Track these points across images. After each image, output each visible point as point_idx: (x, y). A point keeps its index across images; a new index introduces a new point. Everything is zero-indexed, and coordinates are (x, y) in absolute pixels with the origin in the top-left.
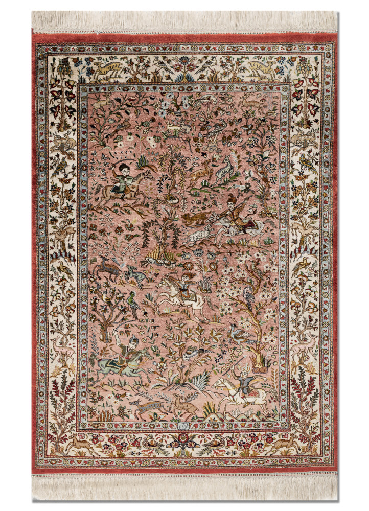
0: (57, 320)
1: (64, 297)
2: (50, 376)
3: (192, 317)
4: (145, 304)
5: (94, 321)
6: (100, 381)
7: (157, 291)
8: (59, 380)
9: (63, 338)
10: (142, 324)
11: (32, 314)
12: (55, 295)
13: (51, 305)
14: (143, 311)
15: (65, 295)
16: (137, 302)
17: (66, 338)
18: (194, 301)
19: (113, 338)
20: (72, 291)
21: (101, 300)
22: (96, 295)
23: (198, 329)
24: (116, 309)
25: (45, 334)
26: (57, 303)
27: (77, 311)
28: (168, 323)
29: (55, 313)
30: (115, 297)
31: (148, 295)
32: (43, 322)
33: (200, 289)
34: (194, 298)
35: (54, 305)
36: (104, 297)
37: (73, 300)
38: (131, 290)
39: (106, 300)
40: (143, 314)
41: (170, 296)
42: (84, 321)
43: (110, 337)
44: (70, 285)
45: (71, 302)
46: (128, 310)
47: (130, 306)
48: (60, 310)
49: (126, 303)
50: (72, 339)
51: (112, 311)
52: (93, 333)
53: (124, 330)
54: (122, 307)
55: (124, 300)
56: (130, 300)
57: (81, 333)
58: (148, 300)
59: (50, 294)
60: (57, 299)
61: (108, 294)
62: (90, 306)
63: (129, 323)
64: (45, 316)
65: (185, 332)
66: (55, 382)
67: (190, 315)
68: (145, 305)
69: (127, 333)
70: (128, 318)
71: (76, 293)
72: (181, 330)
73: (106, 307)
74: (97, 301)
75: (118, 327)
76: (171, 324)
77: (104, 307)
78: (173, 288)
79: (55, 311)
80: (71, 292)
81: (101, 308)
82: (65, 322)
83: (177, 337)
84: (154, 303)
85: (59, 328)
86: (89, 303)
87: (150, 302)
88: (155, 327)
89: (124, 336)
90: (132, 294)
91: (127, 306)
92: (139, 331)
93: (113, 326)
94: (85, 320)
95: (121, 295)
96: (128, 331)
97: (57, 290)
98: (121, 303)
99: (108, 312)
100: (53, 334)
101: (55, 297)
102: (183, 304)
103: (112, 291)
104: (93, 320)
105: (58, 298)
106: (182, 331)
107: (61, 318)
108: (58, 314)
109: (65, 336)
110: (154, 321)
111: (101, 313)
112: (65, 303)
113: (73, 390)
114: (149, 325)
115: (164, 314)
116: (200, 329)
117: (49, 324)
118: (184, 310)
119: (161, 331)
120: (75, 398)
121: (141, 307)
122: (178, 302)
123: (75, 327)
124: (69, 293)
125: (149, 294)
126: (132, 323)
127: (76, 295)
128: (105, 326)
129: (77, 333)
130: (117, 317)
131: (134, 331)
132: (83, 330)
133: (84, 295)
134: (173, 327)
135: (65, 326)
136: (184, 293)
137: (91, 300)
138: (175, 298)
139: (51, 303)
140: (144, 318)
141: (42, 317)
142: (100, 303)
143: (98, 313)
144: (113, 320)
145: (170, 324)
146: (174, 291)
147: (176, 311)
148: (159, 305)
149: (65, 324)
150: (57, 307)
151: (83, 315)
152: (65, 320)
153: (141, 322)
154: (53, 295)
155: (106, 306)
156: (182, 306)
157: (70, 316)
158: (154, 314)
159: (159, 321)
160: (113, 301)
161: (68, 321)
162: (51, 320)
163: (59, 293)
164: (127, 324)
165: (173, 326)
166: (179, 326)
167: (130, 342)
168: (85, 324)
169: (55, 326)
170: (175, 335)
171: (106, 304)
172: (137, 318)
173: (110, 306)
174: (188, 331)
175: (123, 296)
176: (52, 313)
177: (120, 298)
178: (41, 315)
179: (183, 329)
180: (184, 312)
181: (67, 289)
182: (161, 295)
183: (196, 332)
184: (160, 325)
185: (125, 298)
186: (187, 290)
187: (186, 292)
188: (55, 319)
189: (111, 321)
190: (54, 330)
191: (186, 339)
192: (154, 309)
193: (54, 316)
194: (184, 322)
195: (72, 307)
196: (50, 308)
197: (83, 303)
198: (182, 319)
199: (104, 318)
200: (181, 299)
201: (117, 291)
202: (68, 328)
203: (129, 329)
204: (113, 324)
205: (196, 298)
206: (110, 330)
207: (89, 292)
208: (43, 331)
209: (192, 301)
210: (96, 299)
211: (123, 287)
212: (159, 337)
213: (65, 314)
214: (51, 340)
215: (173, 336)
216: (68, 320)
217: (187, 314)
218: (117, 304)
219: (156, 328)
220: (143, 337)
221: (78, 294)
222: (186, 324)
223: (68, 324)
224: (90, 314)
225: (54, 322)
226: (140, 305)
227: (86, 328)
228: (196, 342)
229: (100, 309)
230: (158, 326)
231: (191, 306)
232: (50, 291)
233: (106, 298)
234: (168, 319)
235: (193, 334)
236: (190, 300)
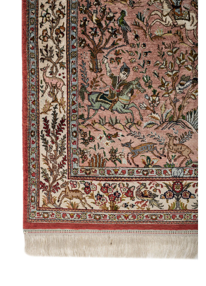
0: (47, 45)
1: (54, 18)
2: (40, 112)
3: (185, 40)
4: (136, 25)
5: (84, 47)
6: (90, 118)
7: (148, 9)
8: (50, 118)
9: (52, 68)
10: (133, 49)
11: (23, 38)
12: (45, 16)
13: (41, 27)
14: (134, 34)
15: (54, 15)
16: (128, 23)
17: (56, 67)
18: (187, 20)
19: (103, 67)
20: (62, 10)
21: (91, 22)
22: (86, 16)
23: (191, 54)
24: (106, 32)
25: (35, 61)
26: (47, 25)
27: (67, 35)
28: (161, 47)
29: (45, 37)
30: (105, 17)
31: (139, 14)
32: (33, 48)
33: (193, 5)
34: (188, 16)
35: (44, 28)
36: (94, 18)
37: (63, 21)
38: (122, 9)
39: (96, 21)
40: (133, 37)
41: (162, 14)
42: (73, 47)
43: (100, 66)
44: (60, 3)
45: (61, 24)
46: (119, 33)
47: (120, 28)
48: (49, 34)
49: (116, 24)
50: (62, 68)
51: (102, 34)
52: (83, 61)
53: (114, 57)
54: (112, 29)
55: (115, 20)
56: (121, 21)
57: (71, 61)
58: (139, 21)
59: (39, 15)
60: (46, 20)
61: (99, 13)
62: (80, 29)
63: (120, 48)
64: (35, 41)
65: (178, 59)
66: (45, 120)
67: (183, 37)
68: (136, 27)
69: (118, 60)
70: (119, 42)
71: (66, 13)
72: (173, 57)
73: (96, 30)
74: (87, 22)
75: (109, 53)
76: (164, 48)
77: (94, 30)
78: (165, 5)
79: (44, 35)
80: (61, 13)
81: (90, 30)
82: (54, 48)
83: (170, 65)
84: (145, 24)
85: (49, 55)
86: (79, 25)
87: (141, 23)
88: (146, 53)
89: (114, 64)
90: (123, 13)
91: (117, 28)
92: (130, 57)
93: (104, 53)
94: (75, 45)
95: (111, 15)
96: (119, 58)
97: (47, 10)
98: (111, 24)
99: (98, 35)
100: (43, 62)
101: (44, 18)
102: (176, 24)
103: (102, 10)
104: (83, 45)
105: (48, 19)
106: (175, 57)
107: (50, 43)
108: (48, 38)
109: (55, 64)
110: (145, 46)
111: (91, 37)
112: (54, 25)
113: (64, 128)
114: (140, 50)
115: (157, 37)
116: (194, 53)
117: (39, 51)
118: (177, 31)
119: (153, 57)
120: (66, 139)
121: (132, 29)
122: (171, 22)
123: (64, 54)
124: (58, 13)
125: (141, 13)
126: (123, 48)
127: (66, 16)
128: (95, 52)
129: (67, 61)
130: (107, 41)
131: (125, 58)
132: (73, 57)
133: (74, 15)
134: (165, 53)
135: (55, 53)
136: (177, 11)
137: (81, 21)
138: (168, 17)
139: (41, 25)
140: (135, 42)
141: (32, 41)
142: (91, 25)
143: (88, 36)
144: (103, 45)
145: (162, 48)
146: (166, 9)
147: (168, 33)
148: (151, 27)
149: (55, 50)
150: (46, 30)
151: (72, 40)
152: (55, 45)
153: (132, 47)
154: (43, 15)
155: (96, 28)
156: (175, 26)
157: (60, 41)
158: (146, 37)
159: (151, 46)
160: (103, 23)
161: (57, 47)
162: (41, 45)
163: (49, 14)
164: (118, 49)
165: (164, 50)
166: (172, 52)
167: (121, 72)
168: (75, 50)
169: (45, 53)
170: (168, 62)
171: (96, 26)
172: (128, 43)
173: (100, 28)
174: (181, 58)
175: (114, 16)
176: (42, 38)
177: (110, 19)
178: (31, 39)
179: (176, 55)
180: (177, 33)
181: (57, 9)
182: (153, 13)
183: (189, 58)
184: (151, 50)
185: (116, 18)
186: (180, 6)
187: (179, 9)
188: (45, 44)
189: (101, 46)
190: (44, 57)
191: (180, 67)
192: (145, 31)
193: (44, 40)
194: (177, 45)
195: (62, 30)
196: (40, 32)
197: (73, 25)
198: (175, 43)
199: (94, 43)
200: (173, 18)
201: (107, 11)
202: (57, 54)
203: (120, 56)
204: (103, 50)
205: (189, 16)
206: (100, 57)
207: (79, 12)
208: (34, 59)
209: (185, 19)
210: (86, 20)
211: (113, 5)
212: (151, 64)
213: (54, 38)
214: (41, 69)
215: (166, 64)
216: (58, 45)
217: (180, 36)
218: (108, 25)
219: (148, 54)
220: (134, 65)
221: (68, 14)
222: (179, 48)
223: (57, 50)
224: (79, 39)
225: (44, 48)
226: (131, 27)
227: (75, 55)
228: (190, 70)
229: (90, 32)
230: (150, 52)
231: (184, 26)
232: (40, 10)
233: (96, 19)
234: (160, 42)
235: (186, 61)
236: (183, 19)
